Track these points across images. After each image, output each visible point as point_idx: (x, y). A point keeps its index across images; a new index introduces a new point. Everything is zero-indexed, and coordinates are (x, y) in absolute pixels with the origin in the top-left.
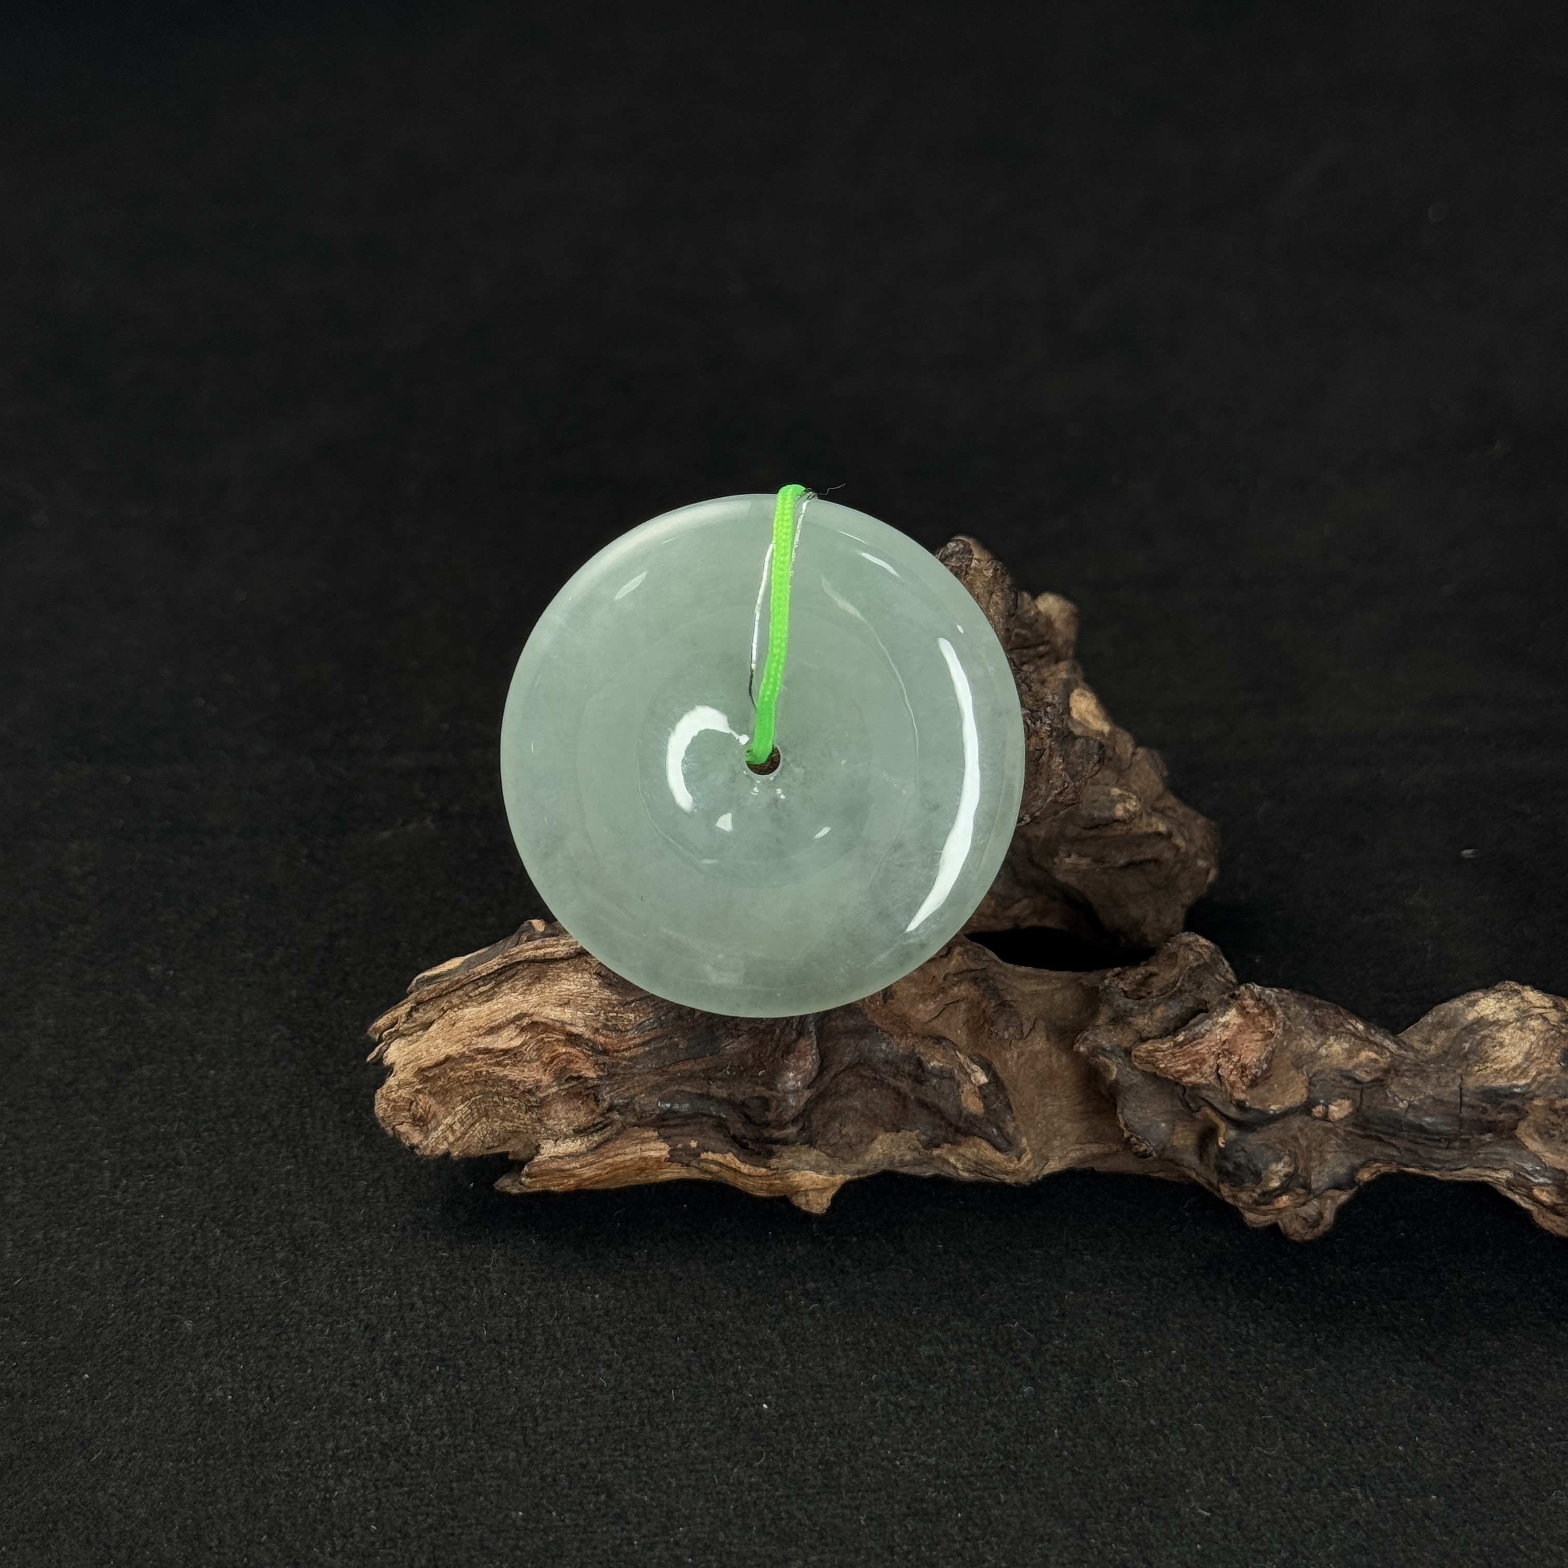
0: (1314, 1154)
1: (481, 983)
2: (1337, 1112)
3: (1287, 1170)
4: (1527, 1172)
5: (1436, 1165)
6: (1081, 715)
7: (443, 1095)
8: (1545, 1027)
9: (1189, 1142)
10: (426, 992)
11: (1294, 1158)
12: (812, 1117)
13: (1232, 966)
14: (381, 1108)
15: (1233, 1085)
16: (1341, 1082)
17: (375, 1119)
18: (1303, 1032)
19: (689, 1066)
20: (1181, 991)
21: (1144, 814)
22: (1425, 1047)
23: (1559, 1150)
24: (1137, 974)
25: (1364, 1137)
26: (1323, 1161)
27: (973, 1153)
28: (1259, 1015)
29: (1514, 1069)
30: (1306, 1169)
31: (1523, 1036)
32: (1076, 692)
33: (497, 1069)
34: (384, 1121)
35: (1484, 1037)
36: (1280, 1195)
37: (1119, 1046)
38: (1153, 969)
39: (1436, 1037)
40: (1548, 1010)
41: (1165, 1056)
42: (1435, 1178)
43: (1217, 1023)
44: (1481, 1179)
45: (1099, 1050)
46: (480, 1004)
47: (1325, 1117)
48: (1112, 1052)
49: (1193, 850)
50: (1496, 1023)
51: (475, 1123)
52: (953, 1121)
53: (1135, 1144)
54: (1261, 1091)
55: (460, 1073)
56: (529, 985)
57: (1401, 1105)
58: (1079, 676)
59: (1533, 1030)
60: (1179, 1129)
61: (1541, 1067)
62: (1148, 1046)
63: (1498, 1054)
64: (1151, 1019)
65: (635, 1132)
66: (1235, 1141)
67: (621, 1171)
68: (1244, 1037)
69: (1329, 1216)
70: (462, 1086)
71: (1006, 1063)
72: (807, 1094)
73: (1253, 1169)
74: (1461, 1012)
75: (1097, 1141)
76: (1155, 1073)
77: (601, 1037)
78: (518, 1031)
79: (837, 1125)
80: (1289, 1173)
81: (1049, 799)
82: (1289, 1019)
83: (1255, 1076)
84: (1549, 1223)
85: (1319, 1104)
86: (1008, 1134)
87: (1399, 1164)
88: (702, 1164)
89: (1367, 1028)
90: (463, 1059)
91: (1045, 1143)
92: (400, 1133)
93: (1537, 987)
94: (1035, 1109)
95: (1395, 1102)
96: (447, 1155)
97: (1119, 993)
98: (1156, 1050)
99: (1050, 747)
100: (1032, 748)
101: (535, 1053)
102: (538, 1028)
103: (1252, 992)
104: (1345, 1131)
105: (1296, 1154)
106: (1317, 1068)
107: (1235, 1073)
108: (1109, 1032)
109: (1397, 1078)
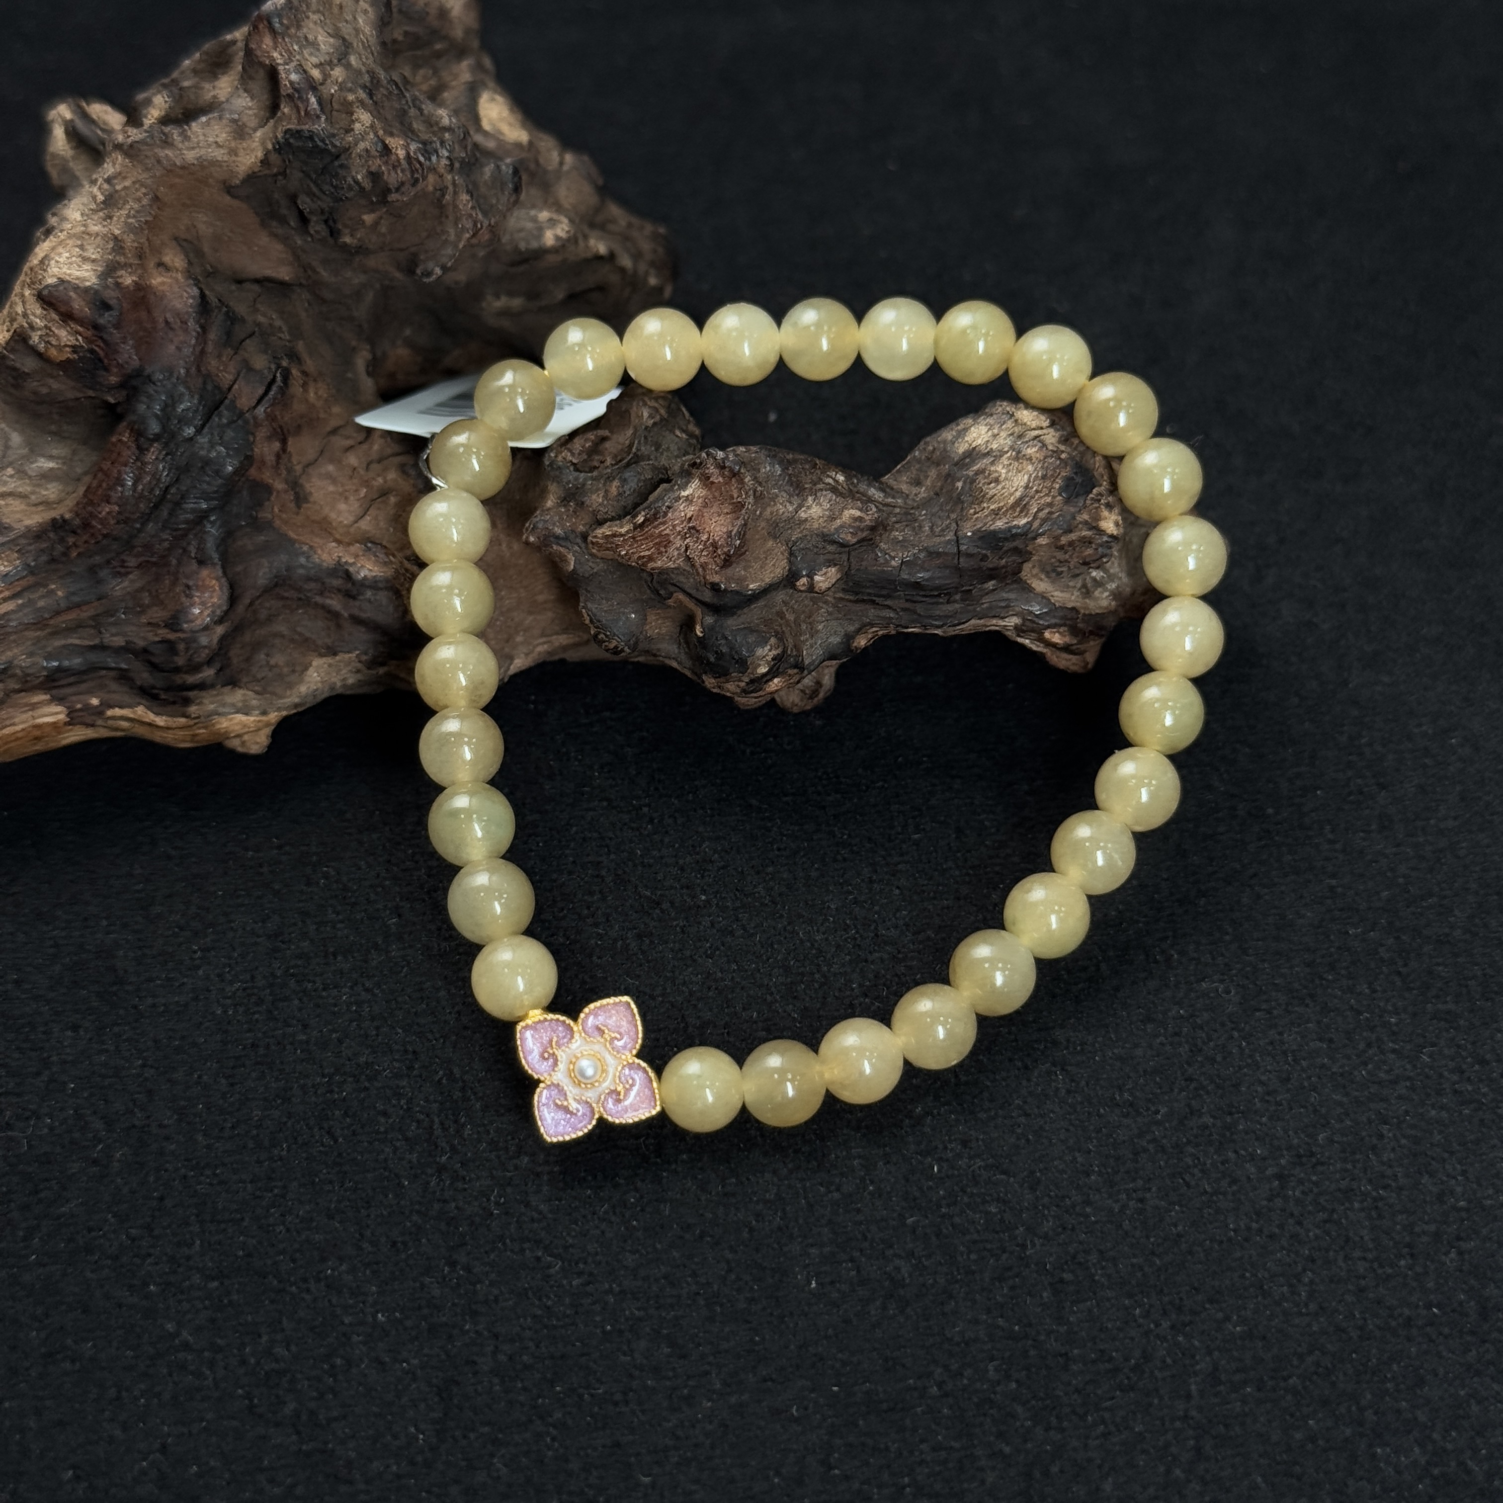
0: (804, 627)
2: (823, 582)
3: (773, 653)
4: (1037, 616)
5: (939, 622)
6: (493, 124)
8: (1040, 456)
9: (664, 630)
11: (781, 636)
12: (232, 653)
15: (704, 566)
16: (824, 547)
18: (777, 496)
19: (72, 615)
20: (637, 459)
21: (579, 238)
22: (915, 490)
23: (1068, 587)
24: (586, 440)
25: (857, 601)
26: (814, 633)
28: (726, 484)
29: (1013, 507)
30: (796, 646)
31: (1020, 467)
32: (485, 95)
35: (977, 473)
36: (771, 680)
37: (573, 531)
39: (927, 477)
40: (1045, 431)
41: (625, 541)
42: (939, 635)
43: (678, 498)
44: (987, 629)
45: (552, 539)
47: (811, 588)
48: (566, 539)
49: (642, 267)
50: (988, 454)
53: (605, 641)
54: (737, 570)
57: (893, 563)
58: (485, 75)
59: (1030, 459)
60: (651, 618)
61: (1042, 501)
62: (606, 530)
63: (994, 491)
64: (606, 497)
65: (22, 698)
66: (712, 628)
68: (711, 511)
69: (828, 680)
72: (220, 630)
73: (736, 657)
74: (950, 444)
75: (565, 631)
76: (616, 562)
79: (262, 656)
80: (777, 654)
81: (461, 246)
82: (760, 484)
83: (727, 554)
84: (1064, 662)
85: (804, 576)
87: (898, 625)
88: (110, 722)
89: (848, 478)
95: (887, 561)
97: (568, 468)
98: (614, 535)
99: (454, 180)
100: (431, 188)
103: (715, 458)
104: (834, 598)
105: (783, 632)
106: (796, 535)
107: (705, 553)
108: (562, 515)
109: (886, 534)
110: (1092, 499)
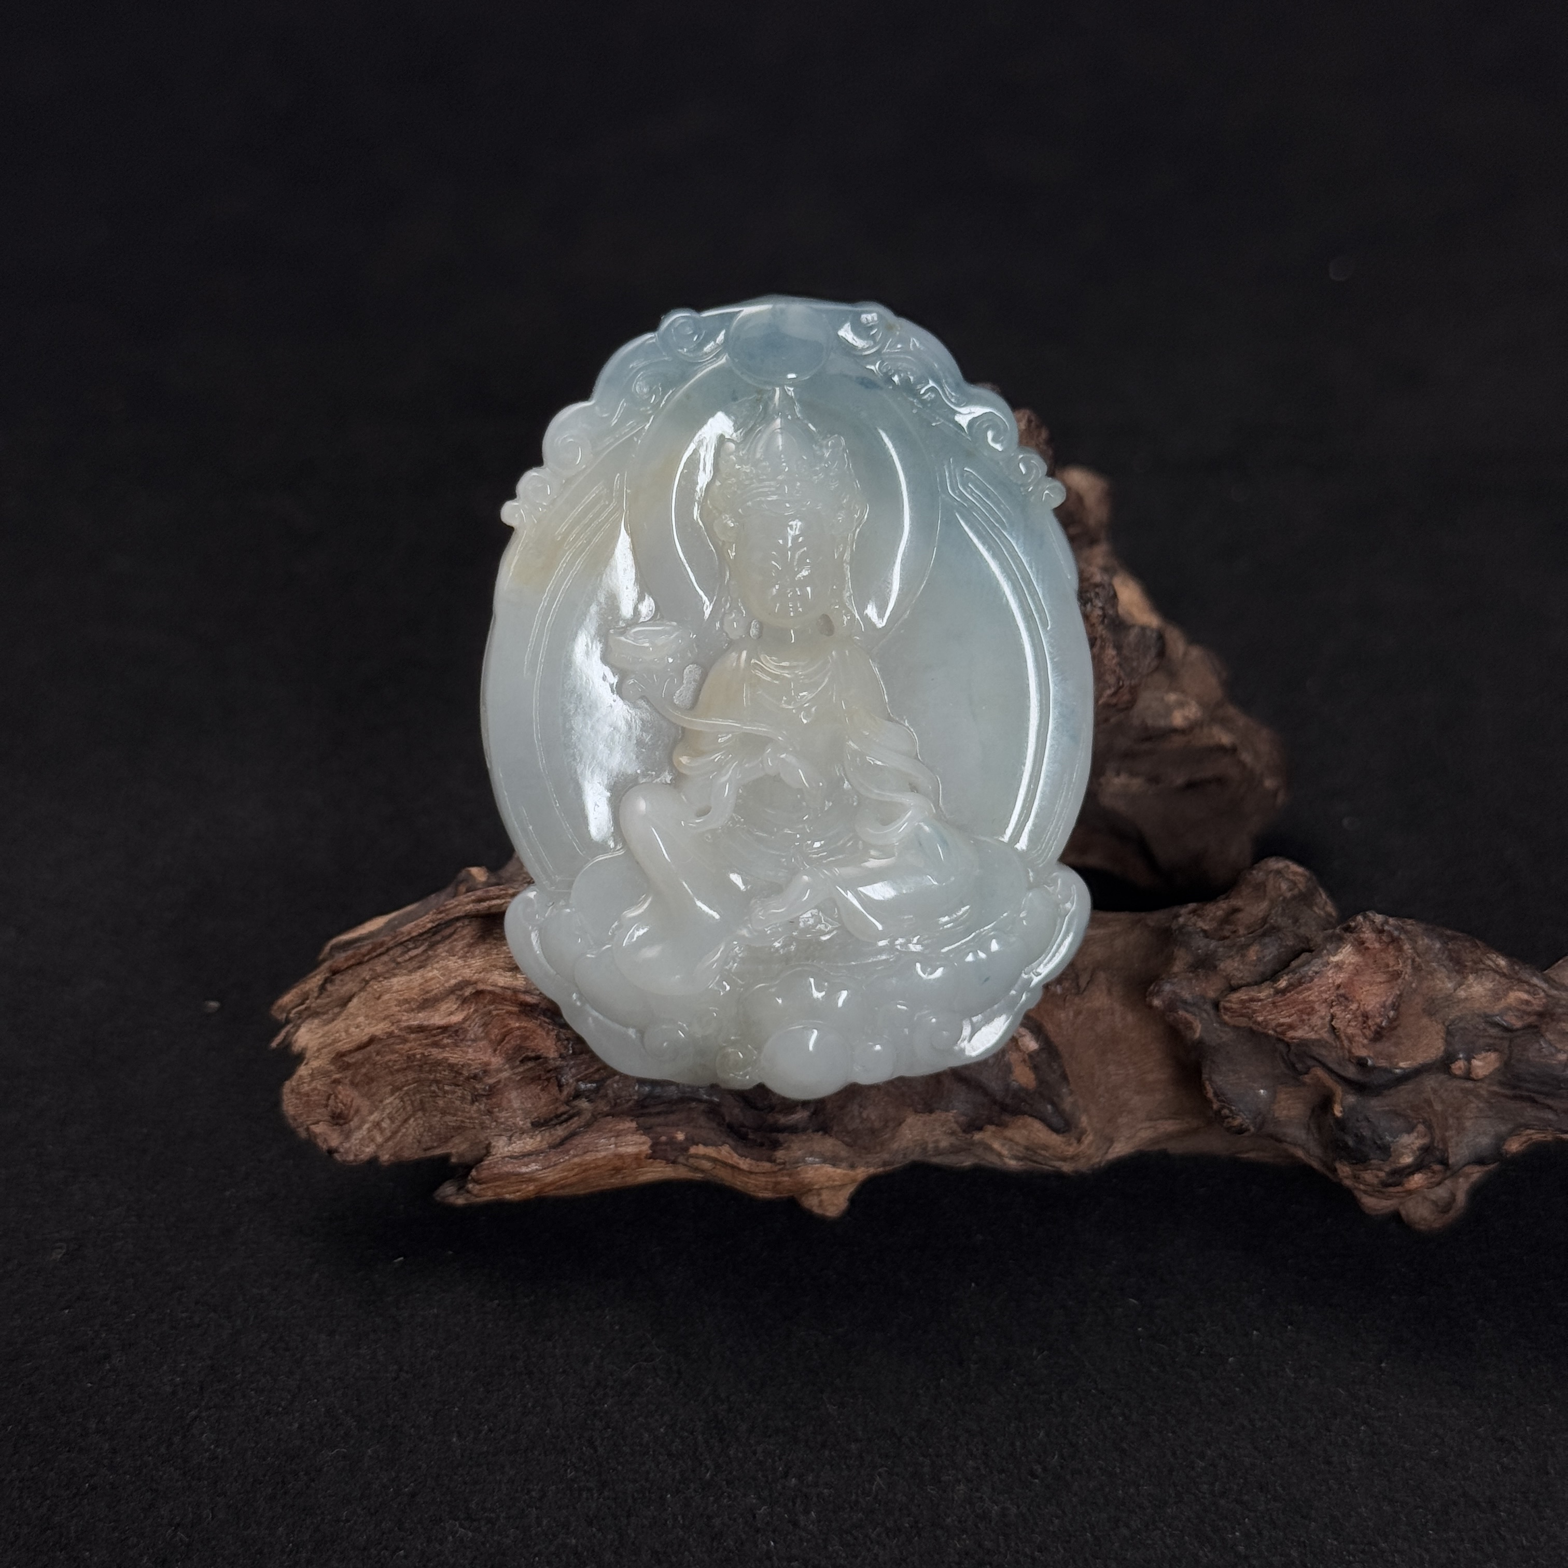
0: (1451, 1121)
1: (411, 945)
2: (1482, 1067)
3: (1419, 1142)
6: (1128, 605)
7: (368, 1085)
9: (1293, 1113)
10: (341, 957)
11: (1430, 1127)
14: (290, 1105)
15: (1351, 1039)
16: (1485, 1030)
17: (284, 1121)
18: (1435, 970)
20: (1276, 929)
21: (1206, 723)
24: (1217, 910)
25: (1513, 1098)
26: (1461, 1130)
27: (1022, 1136)
28: (1382, 950)
30: (1444, 1141)
32: (1119, 579)
33: (435, 1051)
34: (295, 1120)
36: (1413, 1173)
37: (1203, 997)
38: (1238, 903)
41: (1264, 1007)
43: (1329, 964)
45: (1178, 1004)
46: (410, 972)
47: (1467, 1076)
48: (1194, 1004)
49: (1260, 767)
51: (409, 1118)
52: (1000, 1099)
54: (1387, 1046)
55: (387, 1058)
56: (470, 945)
57: (1559, 1057)
58: (1118, 562)
60: (1282, 1096)
62: (1242, 995)
64: (1242, 962)
65: (609, 1123)
66: (1355, 1109)
67: (590, 1172)
68: (1363, 979)
69: (1462, 1198)
70: (392, 1073)
71: (1059, 1025)
73: (1379, 1142)
75: (1173, 1116)
76: (1251, 1031)
78: (459, 1002)
79: (856, 1107)
80: (1424, 1144)
82: (1419, 955)
83: (1379, 1026)
85: (1460, 1059)
86: (1065, 1111)
87: (1557, 1130)
88: (691, 1161)
89: (1511, 964)
90: (391, 1041)
91: (1110, 1121)
92: (316, 1136)
94: (1096, 1081)
95: (1552, 1053)
96: (374, 1159)
97: (1197, 933)
98: (1252, 1000)
101: (481, 1029)
102: (484, 999)
103: (1374, 922)
104: (1488, 1091)
105: (1430, 1120)
106: (1454, 1014)
107: (1353, 1024)
108: (1190, 979)
109: (1554, 1023)
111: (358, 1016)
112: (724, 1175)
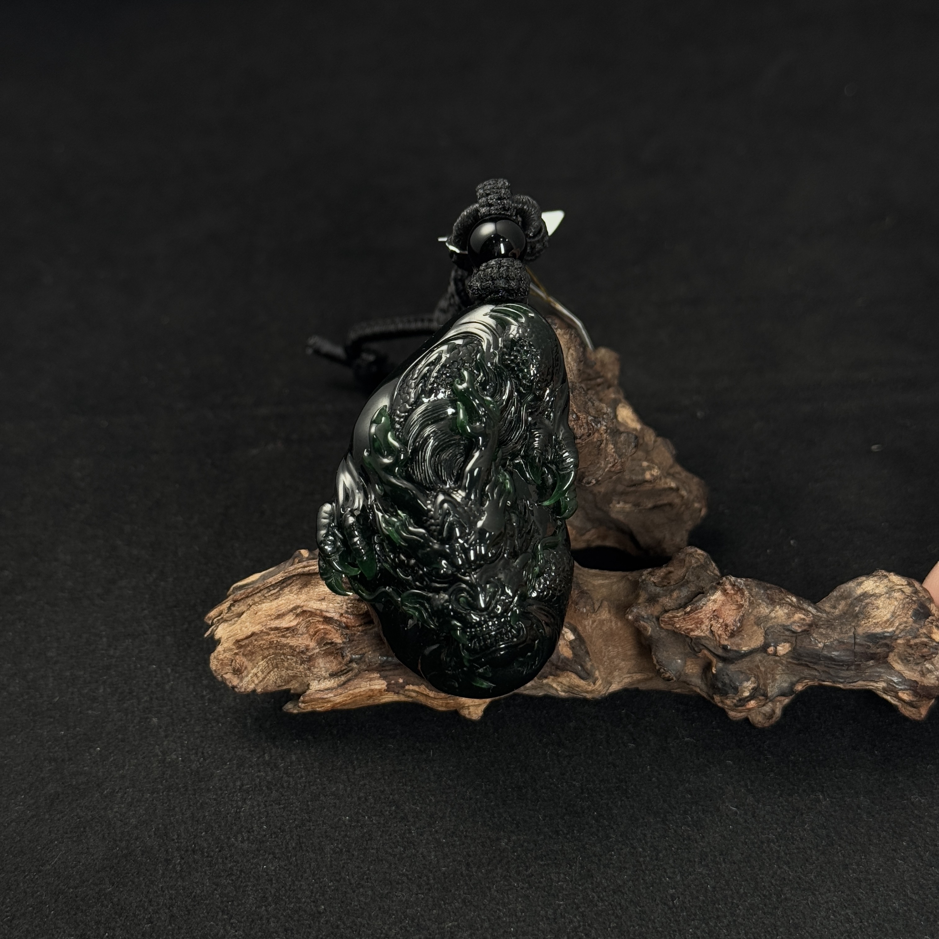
0: (769, 676)
1: (271, 588)
2: (782, 650)
3: (753, 685)
4: (894, 683)
5: (841, 680)
6: (623, 419)
7: (250, 655)
8: (902, 597)
9: (694, 671)
10: (238, 593)
11: (757, 678)
13: (718, 565)
14: (214, 664)
15: (720, 636)
16: (783, 632)
17: (211, 672)
18: (760, 604)
20: (688, 582)
21: (662, 478)
22: (832, 610)
23: (913, 669)
24: (661, 572)
25: (798, 665)
26: (774, 680)
27: (567, 681)
28: (735, 594)
29: (886, 622)
30: (765, 685)
31: (890, 602)
32: (620, 405)
33: (283, 639)
34: (216, 672)
35: (867, 603)
36: (750, 700)
37: (652, 615)
38: (671, 569)
39: (839, 604)
40: (904, 587)
41: (679, 620)
42: (840, 689)
43: (710, 600)
44: (867, 687)
45: (640, 618)
46: (271, 601)
47: (775, 654)
48: (648, 619)
49: (692, 497)
50: (873, 595)
51: (270, 672)
52: (555, 662)
53: (663, 673)
54: (737, 640)
55: (261, 642)
56: (300, 588)
57: (819, 645)
58: (621, 396)
59: (896, 598)
60: (689, 663)
61: (901, 620)
62: (669, 615)
63: (876, 613)
64: (670, 598)
65: (366, 674)
66: (722, 669)
67: (358, 698)
68: (726, 607)
69: (778, 712)
70: (262, 650)
71: (585, 627)
73: (733, 685)
74: (853, 589)
75: (641, 671)
76: (674, 631)
77: (344, 618)
78: (294, 616)
80: (755, 687)
81: (606, 470)
82: (752, 596)
83: (733, 630)
84: (908, 712)
85: (771, 646)
86: (587, 669)
87: (819, 680)
88: (406, 692)
89: (798, 600)
90: (262, 634)
91: (610, 674)
92: (226, 679)
93: (898, 573)
94: (603, 654)
95: (816, 644)
96: (254, 691)
97: (651, 584)
98: (674, 617)
99: (606, 439)
100: (595, 440)
101: (305, 629)
102: (307, 614)
103: (730, 581)
104: (787, 661)
105: (758, 676)
106: (769, 625)
107: (721, 629)
108: (646, 607)
109: (817, 630)
110: (928, 622)
111: (246, 622)
112: (422, 700)
